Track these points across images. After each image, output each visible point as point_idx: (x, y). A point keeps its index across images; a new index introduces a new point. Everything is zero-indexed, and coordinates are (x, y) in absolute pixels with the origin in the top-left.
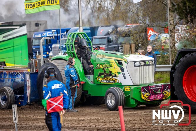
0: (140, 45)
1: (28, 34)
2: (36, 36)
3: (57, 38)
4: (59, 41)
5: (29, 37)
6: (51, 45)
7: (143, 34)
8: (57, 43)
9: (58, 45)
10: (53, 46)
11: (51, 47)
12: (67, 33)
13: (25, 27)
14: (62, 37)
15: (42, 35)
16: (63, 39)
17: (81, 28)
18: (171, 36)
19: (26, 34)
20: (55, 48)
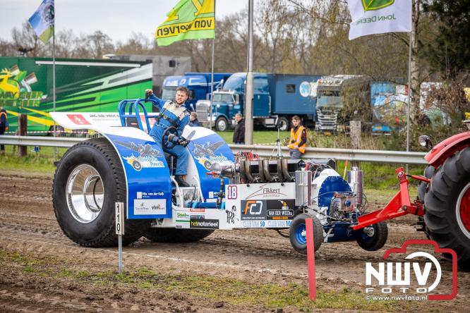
0: (356, 112)
1: (155, 79)
2: (169, 84)
3: (207, 89)
4: (210, 96)
5: (156, 84)
6: (194, 102)
7: (363, 94)
8: (205, 98)
9: (208, 103)
10: (199, 103)
11: (194, 106)
12: (225, 82)
13: (150, 66)
14: (215, 89)
15: (179, 82)
16: (217, 92)
17: (250, 75)
18: (413, 100)
19: (150, 80)
20: (202, 107)
